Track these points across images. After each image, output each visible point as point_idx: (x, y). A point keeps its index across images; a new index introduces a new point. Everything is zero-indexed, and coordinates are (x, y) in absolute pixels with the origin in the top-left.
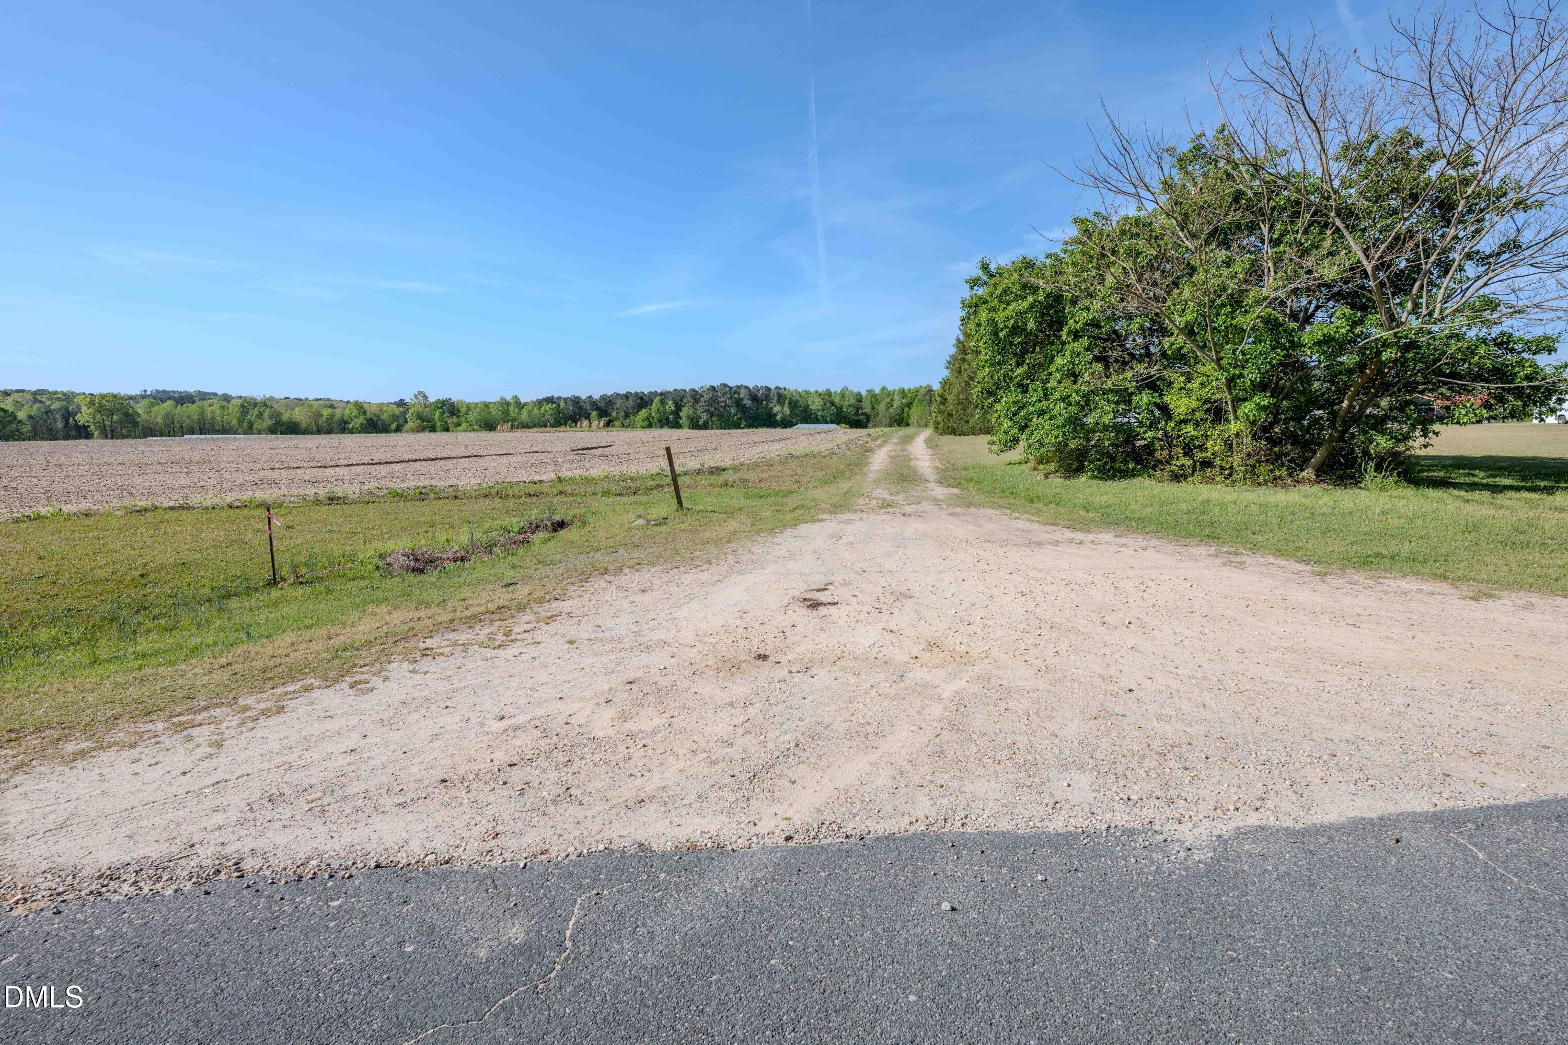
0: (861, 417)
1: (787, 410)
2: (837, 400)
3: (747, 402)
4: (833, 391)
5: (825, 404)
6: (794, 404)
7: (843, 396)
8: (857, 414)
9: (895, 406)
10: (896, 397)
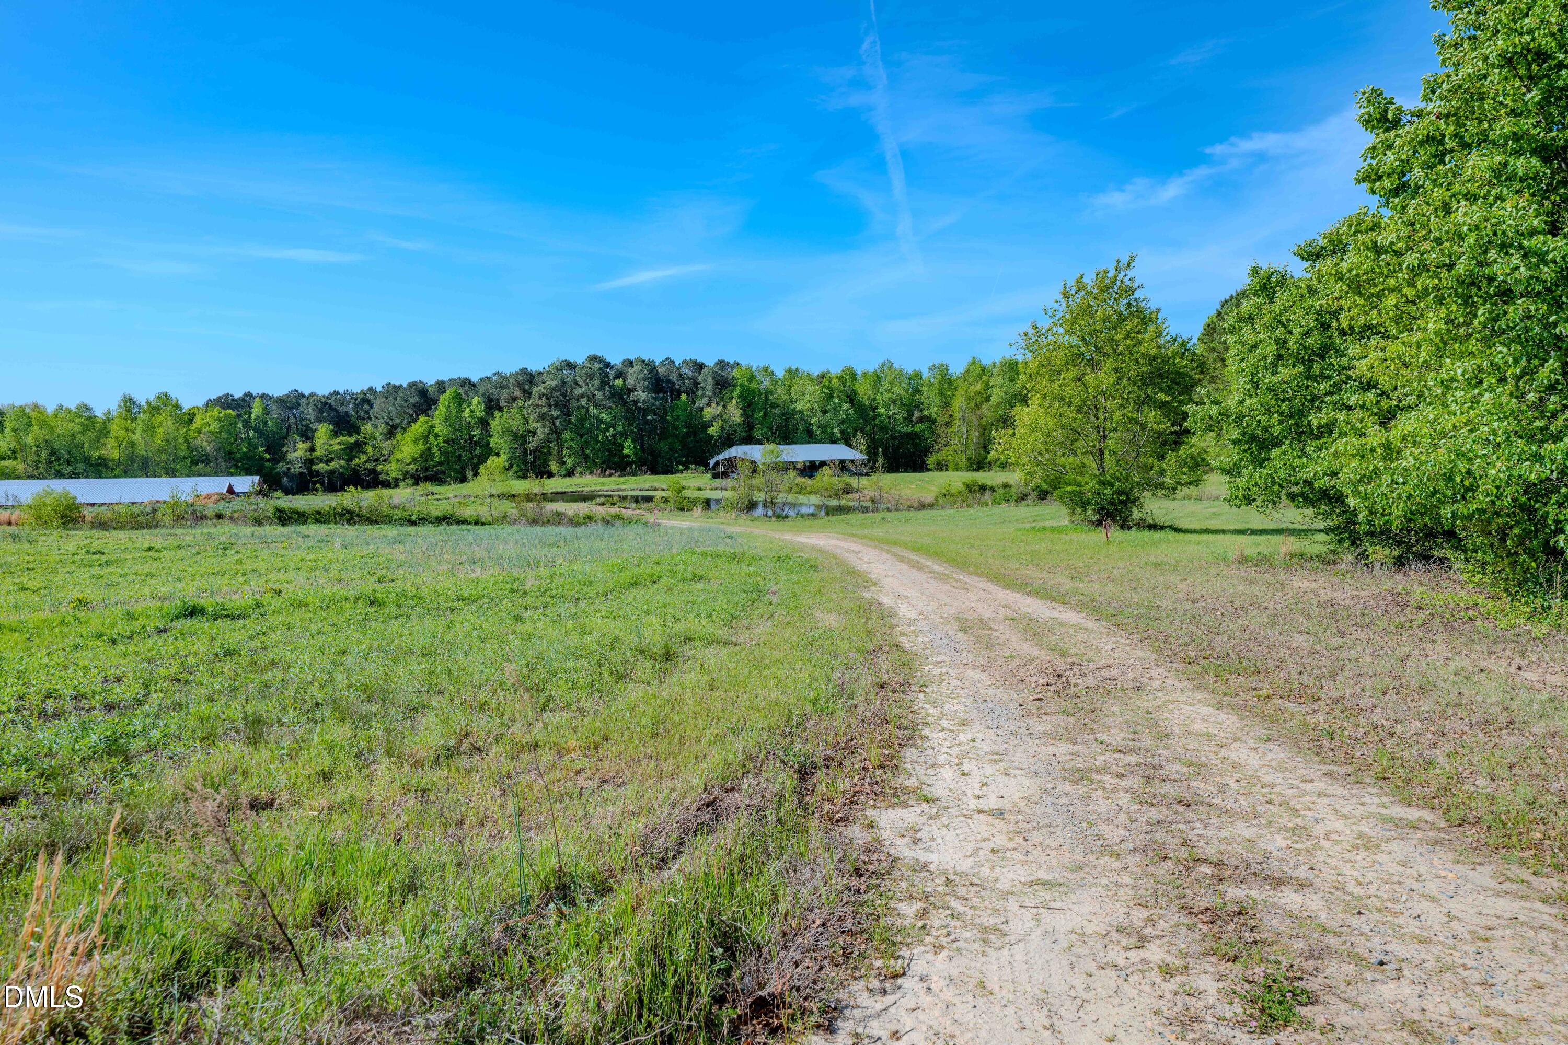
0: (918, 428)
1: (735, 413)
2: (863, 390)
3: (642, 396)
4: (859, 370)
5: (830, 397)
6: (749, 402)
7: (877, 379)
8: (909, 420)
9: (994, 400)
10: (997, 380)
